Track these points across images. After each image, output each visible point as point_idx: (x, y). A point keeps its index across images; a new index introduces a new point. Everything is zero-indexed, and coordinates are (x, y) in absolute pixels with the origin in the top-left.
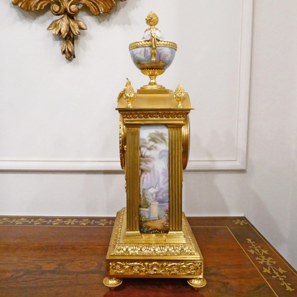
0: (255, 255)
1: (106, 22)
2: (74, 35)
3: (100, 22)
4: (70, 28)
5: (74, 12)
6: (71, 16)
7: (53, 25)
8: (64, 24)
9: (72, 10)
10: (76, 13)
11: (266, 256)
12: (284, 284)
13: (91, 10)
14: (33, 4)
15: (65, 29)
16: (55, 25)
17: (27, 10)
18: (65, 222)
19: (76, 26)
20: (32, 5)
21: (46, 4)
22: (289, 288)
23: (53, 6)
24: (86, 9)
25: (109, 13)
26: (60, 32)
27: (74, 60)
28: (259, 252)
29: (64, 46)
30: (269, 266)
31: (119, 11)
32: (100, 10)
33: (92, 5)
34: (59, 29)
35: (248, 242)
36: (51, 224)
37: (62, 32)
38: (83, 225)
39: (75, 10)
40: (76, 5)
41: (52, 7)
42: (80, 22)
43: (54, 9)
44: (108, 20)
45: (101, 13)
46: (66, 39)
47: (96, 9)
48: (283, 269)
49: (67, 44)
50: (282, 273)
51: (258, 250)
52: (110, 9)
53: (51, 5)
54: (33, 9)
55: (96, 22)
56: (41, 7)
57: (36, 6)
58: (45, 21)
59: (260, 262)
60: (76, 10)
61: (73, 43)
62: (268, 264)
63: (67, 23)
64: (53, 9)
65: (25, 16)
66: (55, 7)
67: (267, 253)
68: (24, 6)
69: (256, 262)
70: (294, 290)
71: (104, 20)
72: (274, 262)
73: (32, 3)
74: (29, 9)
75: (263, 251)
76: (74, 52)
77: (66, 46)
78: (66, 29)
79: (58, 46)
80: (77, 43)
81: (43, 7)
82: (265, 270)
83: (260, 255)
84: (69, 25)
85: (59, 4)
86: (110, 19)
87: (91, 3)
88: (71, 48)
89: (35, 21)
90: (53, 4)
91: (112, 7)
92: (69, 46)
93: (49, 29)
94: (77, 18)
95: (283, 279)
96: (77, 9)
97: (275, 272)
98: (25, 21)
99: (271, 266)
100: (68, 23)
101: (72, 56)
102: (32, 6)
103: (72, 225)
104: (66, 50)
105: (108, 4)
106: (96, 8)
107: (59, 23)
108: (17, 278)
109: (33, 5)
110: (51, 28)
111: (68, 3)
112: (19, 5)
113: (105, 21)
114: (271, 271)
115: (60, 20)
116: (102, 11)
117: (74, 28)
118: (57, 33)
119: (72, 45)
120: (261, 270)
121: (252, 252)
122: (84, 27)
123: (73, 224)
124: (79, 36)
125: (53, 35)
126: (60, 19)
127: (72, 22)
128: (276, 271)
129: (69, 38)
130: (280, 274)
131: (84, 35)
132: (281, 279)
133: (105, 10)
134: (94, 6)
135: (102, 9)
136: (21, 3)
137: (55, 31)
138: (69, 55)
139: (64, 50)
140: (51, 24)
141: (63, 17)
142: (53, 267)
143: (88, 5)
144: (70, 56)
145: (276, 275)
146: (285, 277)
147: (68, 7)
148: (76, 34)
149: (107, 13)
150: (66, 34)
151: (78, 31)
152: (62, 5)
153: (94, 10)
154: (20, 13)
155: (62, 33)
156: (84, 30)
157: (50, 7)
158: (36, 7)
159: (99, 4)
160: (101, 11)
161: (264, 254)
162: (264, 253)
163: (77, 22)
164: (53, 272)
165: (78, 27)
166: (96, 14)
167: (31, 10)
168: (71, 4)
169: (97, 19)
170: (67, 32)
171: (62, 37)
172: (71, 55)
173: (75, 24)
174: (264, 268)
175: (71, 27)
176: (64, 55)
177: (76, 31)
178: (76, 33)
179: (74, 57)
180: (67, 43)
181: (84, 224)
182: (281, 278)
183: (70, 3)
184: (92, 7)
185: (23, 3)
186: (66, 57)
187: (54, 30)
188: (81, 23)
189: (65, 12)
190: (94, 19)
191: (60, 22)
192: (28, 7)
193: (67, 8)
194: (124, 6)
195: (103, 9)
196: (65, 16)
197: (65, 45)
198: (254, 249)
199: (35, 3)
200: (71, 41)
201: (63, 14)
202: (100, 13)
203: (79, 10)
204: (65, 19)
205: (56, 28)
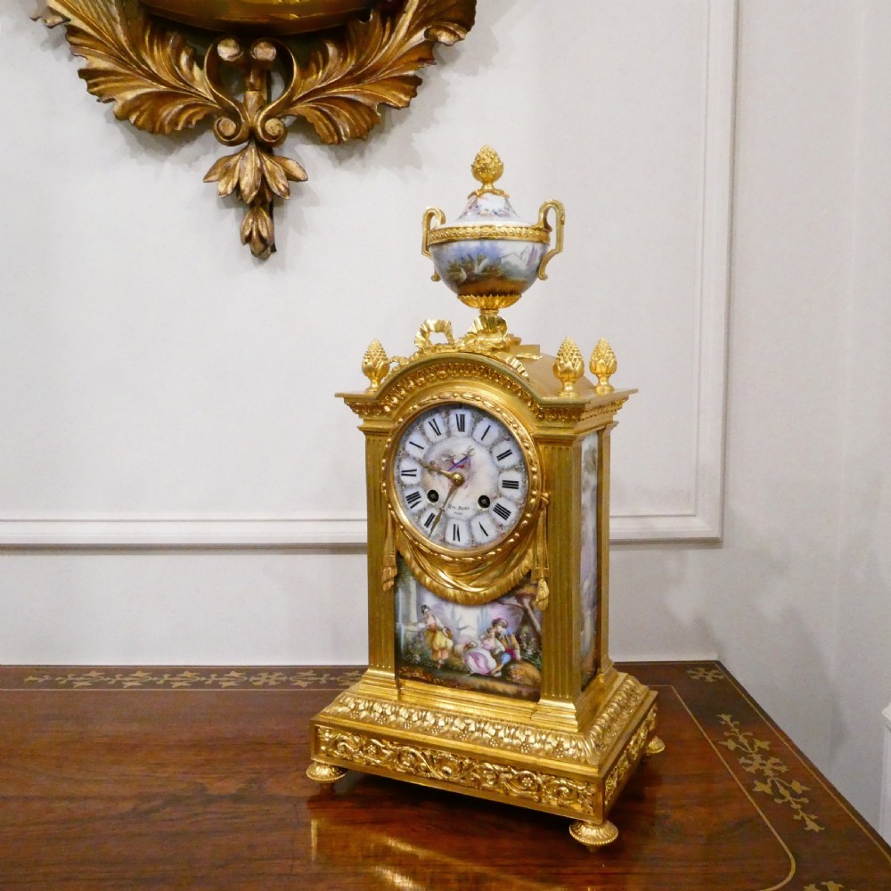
0: (738, 752)
1: (355, 161)
2: (272, 193)
3: (340, 160)
4: (264, 178)
5: (274, 138)
6: (267, 147)
7: (219, 170)
8: (248, 168)
9: (270, 133)
10: (279, 139)
11: (765, 755)
12: (802, 817)
13: (318, 131)
14: (167, 115)
15: (251, 181)
16: (223, 169)
17: (152, 132)
18: (252, 679)
19: (280, 173)
20: (165, 119)
21: (199, 117)
22: (811, 826)
23: (220, 121)
24: (303, 127)
25: (364, 140)
26: (237, 188)
27: (273, 257)
28: (747, 746)
29: (247, 222)
30: (768, 777)
31: (389, 132)
32: (342, 131)
33: (320, 119)
34: (236, 180)
35: (723, 723)
36: (216, 685)
37: (242, 187)
38: (299, 687)
39: (277, 132)
40: (279, 119)
41: (218, 125)
42: (289, 162)
43: (221, 128)
44: (362, 155)
45: (344, 139)
46: (252, 205)
47: (332, 129)
48: (802, 784)
49: (255, 219)
50: (800, 792)
51: (745, 742)
52: (368, 130)
53: (214, 120)
54: (167, 129)
55: (329, 158)
56: (188, 122)
57: (174, 122)
58: (197, 158)
59: (748, 769)
60: (279, 131)
61: (271, 216)
62: (768, 772)
63: (256, 164)
64: (218, 129)
65: (146, 146)
66: (224, 125)
67: (768, 748)
68: (145, 120)
69: (738, 769)
70: (823, 829)
71: (350, 156)
72: (784, 769)
73: (165, 114)
74: (157, 129)
75: (758, 743)
76: (272, 237)
77: (253, 223)
78: (255, 182)
79: (231, 223)
80: (283, 216)
81: (194, 122)
82: (760, 787)
83: (748, 753)
84: (261, 170)
85: (234, 116)
86: (367, 152)
87: (317, 115)
88: (267, 229)
89: (173, 157)
90: (219, 116)
91: (373, 125)
92: (262, 224)
93: (210, 179)
94: (281, 150)
95: (799, 806)
96: (283, 130)
97: (782, 790)
98: (144, 156)
99: (774, 776)
100: (259, 165)
101: (269, 249)
102: (166, 122)
103: (272, 687)
104: (254, 233)
105: (363, 117)
106: (330, 126)
107: (235, 165)
108: (148, 812)
109: (168, 118)
110: (212, 178)
111: (259, 114)
112: (133, 119)
113: (354, 158)
114: (774, 787)
115: (238, 157)
116: (346, 136)
117: (275, 178)
118: (229, 190)
119: (268, 219)
120: (750, 787)
121: (731, 745)
122: (298, 173)
123: (274, 683)
124: (287, 198)
125: (220, 194)
126: (236, 155)
127: (268, 163)
128: (786, 788)
129: (260, 201)
130: (794, 794)
131: (300, 193)
132: (794, 806)
133: (353, 130)
134: (326, 122)
135: (345, 129)
136: (138, 114)
137: (225, 186)
138: (260, 246)
139: (247, 233)
140: (214, 167)
141: (246, 148)
142: (232, 786)
143: (309, 120)
144: (263, 247)
145: (783, 797)
146: (806, 800)
147: (259, 124)
148: (279, 194)
149: (359, 138)
150: (254, 194)
151: (284, 186)
152: (243, 120)
153: (325, 131)
154: (133, 137)
155: (243, 191)
156: (300, 183)
157: (213, 124)
158: (177, 124)
159: (339, 116)
160: (343, 133)
161: (761, 751)
162: (759, 747)
163: (281, 161)
164: (237, 798)
165: (283, 174)
166: (330, 141)
167: (162, 130)
168: (267, 118)
169: (333, 153)
170: (256, 188)
171: (242, 199)
172: (266, 246)
173: (276, 168)
174: (756, 782)
175: (267, 175)
176: (247, 246)
177: (279, 184)
178: (279, 190)
179: (274, 250)
180: (256, 216)
181: (304, 684)
182: (797, 803)
183: (263, 113)
184: (321, 123)
185: (141, 114)
186: (253, 253)
187: (223, 181)
188: (292, 165)
189: (252, 135)
190: (325, 154)
191: (237, 162)
192: (154, 123)
193: (256, 125)
194: (401, 120)
195: (348, 130)
196: (250, 146)
197: (251, 220)
198: (736, 739)
199: (173, 113)
200: (265, 209)
201: (245, 141)
202: (340, 140)
203: (287, 130)
204: (252, 154)
205: (226, 178)
